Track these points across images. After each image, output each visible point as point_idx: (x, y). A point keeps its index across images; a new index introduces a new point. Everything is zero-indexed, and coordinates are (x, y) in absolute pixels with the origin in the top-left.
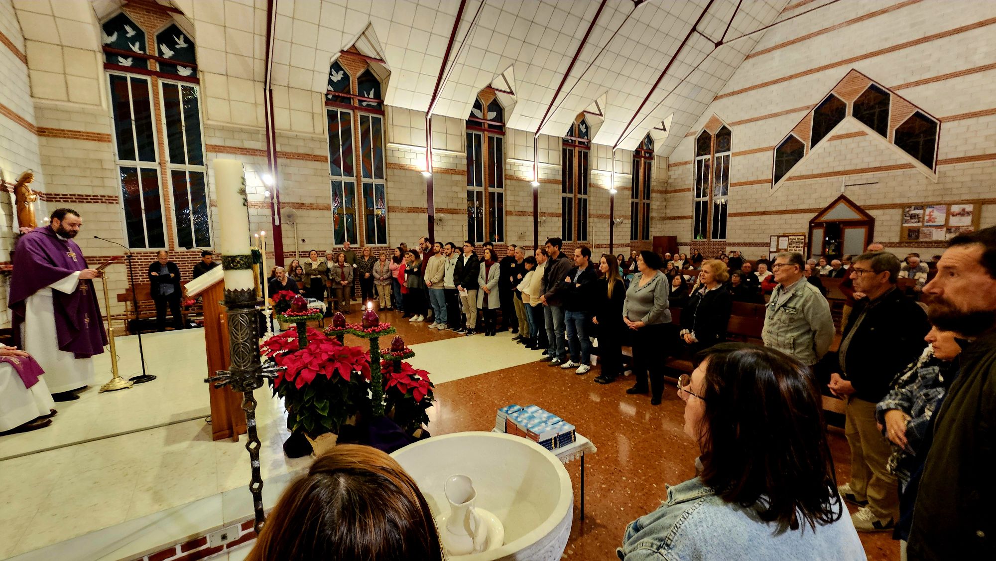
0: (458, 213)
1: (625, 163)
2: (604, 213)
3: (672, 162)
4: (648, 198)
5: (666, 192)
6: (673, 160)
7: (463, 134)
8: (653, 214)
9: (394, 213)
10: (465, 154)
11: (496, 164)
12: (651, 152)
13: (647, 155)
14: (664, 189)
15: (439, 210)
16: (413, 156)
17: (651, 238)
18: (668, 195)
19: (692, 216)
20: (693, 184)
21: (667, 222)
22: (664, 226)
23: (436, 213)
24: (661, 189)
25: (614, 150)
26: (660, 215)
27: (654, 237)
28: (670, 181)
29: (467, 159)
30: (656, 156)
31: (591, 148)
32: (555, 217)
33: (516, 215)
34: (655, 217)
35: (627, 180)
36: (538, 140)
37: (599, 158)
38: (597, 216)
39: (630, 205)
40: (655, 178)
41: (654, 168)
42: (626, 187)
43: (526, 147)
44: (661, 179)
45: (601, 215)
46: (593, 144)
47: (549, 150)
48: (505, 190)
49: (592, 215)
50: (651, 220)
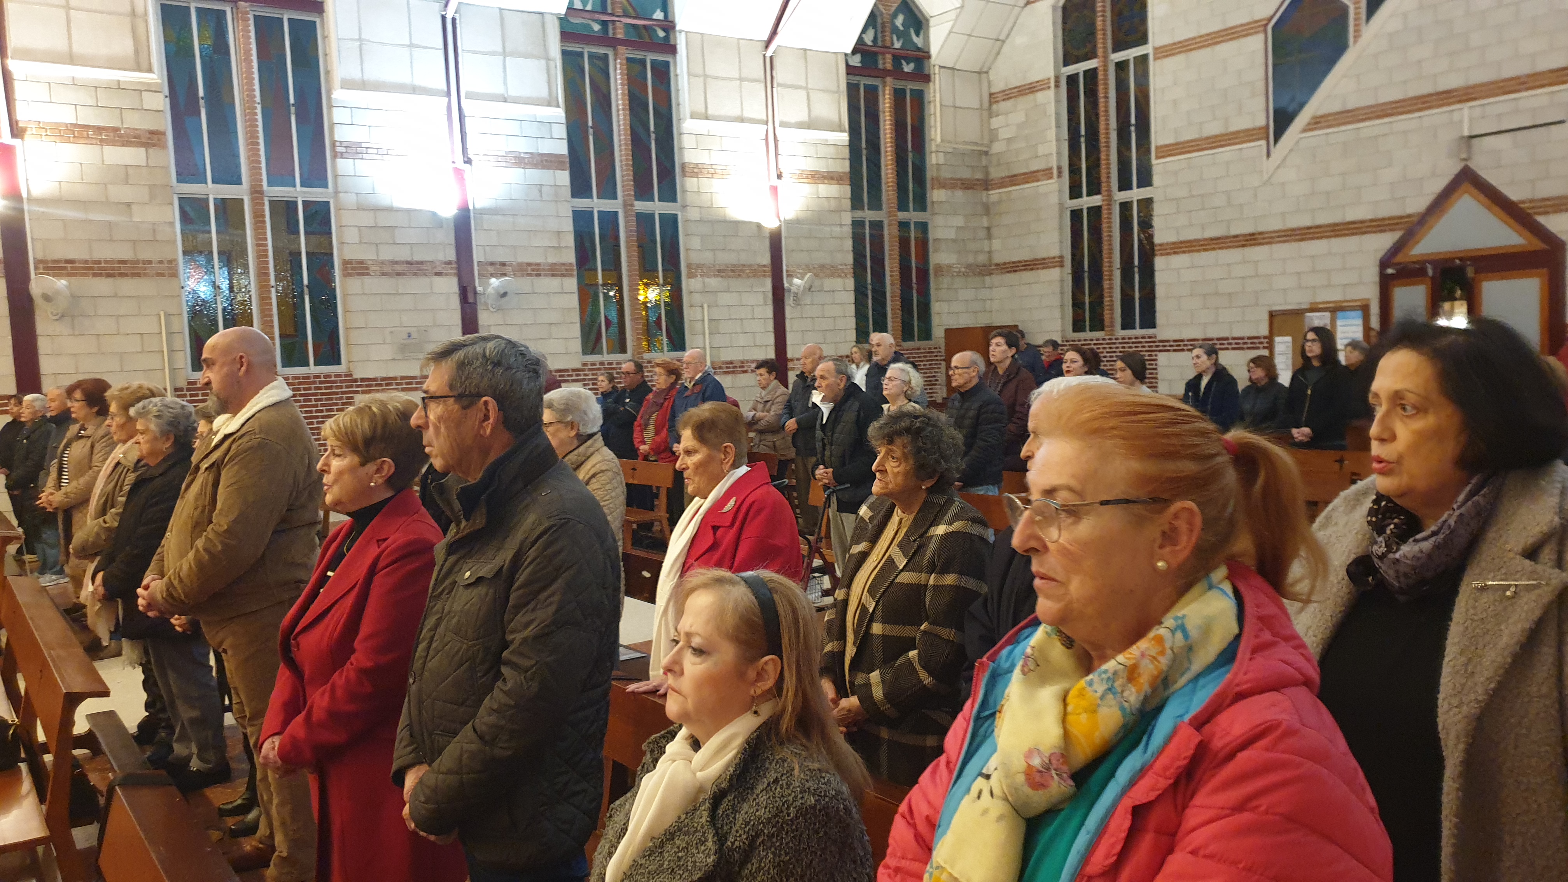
1: (815, 96)
2: (744, 258)
3: (998, 86)
4: (921, 203)
5: (986, 184)
6: (1000, 78)
8: (938, 257)
10: (157, 76)
11: (293, 109)
12: (920, 56)
13: (908, 68)
14: (979, 175)
15: (52, 267)
17: (938, 333)
18: (994, 195)
19: (1061, 257)
20: (1059, 154)
21: (997, 279)
22: (984, 293)
23: (41, 276)
24: (965, 174)
25: (769, 54)
26: (970, 259)
27: (947, 331)
28: (997, 148)
29: (171, 92)
30: (937, 68)
31: (678, 47)
32: (546, 275)
33: (384, 274)
34: (950, 267)
35: (831, 151)
36: (458, 26)
37: (709, 80)
38: (719, 271)
39: (848, 230)
40: (939, 140)
41: (935, 106)
42: (828, 172)
43: (412, 46)
44: (966, 143)
45: (734, 266)
46: (683, 34)
47: (504, 54)
48: (337, 192)
49: (699, 266)
50: (936, 276)
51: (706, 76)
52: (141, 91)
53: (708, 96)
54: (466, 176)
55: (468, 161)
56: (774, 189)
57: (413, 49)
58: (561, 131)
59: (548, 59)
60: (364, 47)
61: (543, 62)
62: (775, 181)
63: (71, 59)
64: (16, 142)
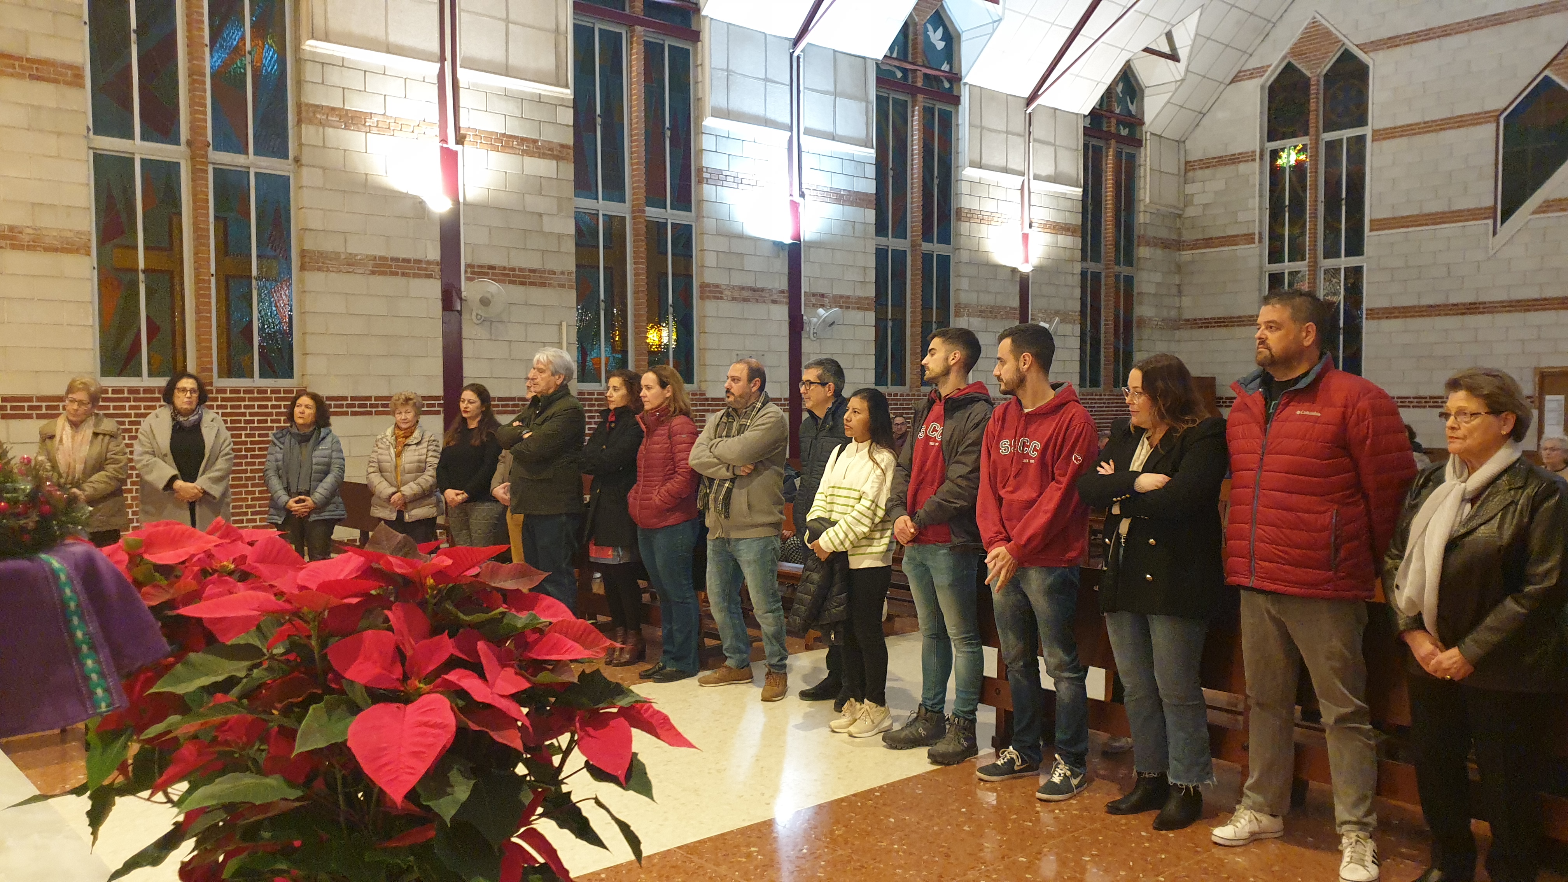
0: (543, 285)
1: (1060, 153)
2: (1000, 301)
3: (1195, 155)
4: (1129, 260)
5: (1177, 245)
6: (1198, 148)
7: (562, 28)
8: (1143, 310)
9: (322, 275)
10: (568, 93)
11: (668, 133)
12: (1135, 122)
13: (1124, 132)
14: (1174, 237)
15: (481, 271)
16: (393, 87)
18: (1186, 255)
20: (1261, 221)
23: (468, 279)
24: (1164, 234)
25: (1029, 110)
26: (1165, 314)
28: (1190, 212)
29: (575, 107)
30: (1148, 134)
31: (962, 98)
32: (853, 308)
33: (734, 299)
34: (1150, 319)
35: (1068, 204)
36: (801, 64)
37: (984, 131)
38: (981, 311)
39: (1077, 279)
40: (1148, 200)
41: (1145, 170)
42: (1066, 224)
43: (766, 80)
44: (1166, 206)
45: (992, 307)
46: (967, 86)
47: (835, 94)
48: (699, 217)
49: (966, 306)
50: (1138, 327)
51: (982, 128)
52: (556, 105)
53: (983, 145)
54: (801, 209)
55: (802, 195)
56: (1025, 237)
57: (768, 83)
58: (871, 171)
59: (867, 102)
60: (730, 77)
61: (864, 104)
62: (1027, 230)
63: (506, 71)
64: (458, 148)
